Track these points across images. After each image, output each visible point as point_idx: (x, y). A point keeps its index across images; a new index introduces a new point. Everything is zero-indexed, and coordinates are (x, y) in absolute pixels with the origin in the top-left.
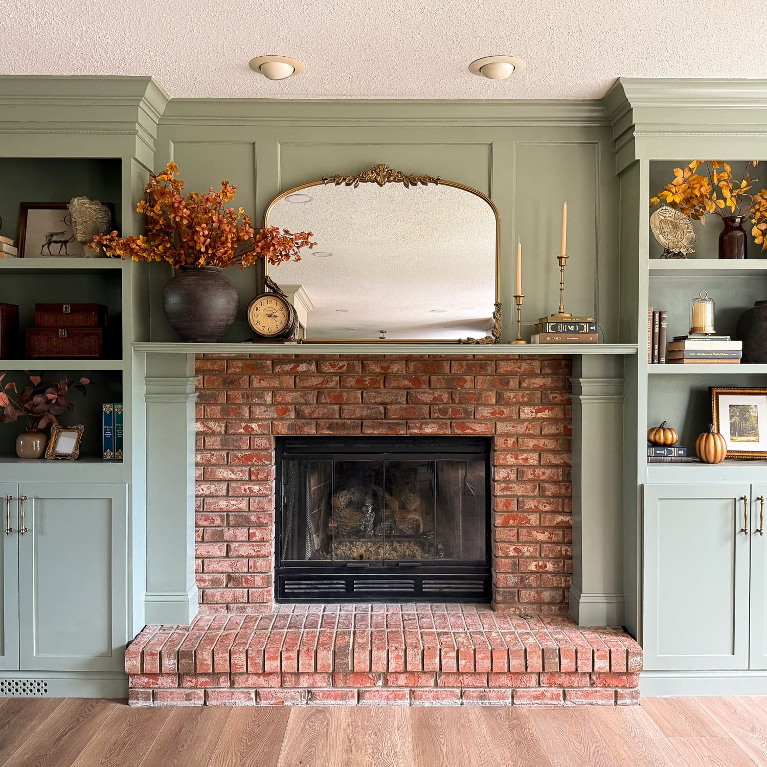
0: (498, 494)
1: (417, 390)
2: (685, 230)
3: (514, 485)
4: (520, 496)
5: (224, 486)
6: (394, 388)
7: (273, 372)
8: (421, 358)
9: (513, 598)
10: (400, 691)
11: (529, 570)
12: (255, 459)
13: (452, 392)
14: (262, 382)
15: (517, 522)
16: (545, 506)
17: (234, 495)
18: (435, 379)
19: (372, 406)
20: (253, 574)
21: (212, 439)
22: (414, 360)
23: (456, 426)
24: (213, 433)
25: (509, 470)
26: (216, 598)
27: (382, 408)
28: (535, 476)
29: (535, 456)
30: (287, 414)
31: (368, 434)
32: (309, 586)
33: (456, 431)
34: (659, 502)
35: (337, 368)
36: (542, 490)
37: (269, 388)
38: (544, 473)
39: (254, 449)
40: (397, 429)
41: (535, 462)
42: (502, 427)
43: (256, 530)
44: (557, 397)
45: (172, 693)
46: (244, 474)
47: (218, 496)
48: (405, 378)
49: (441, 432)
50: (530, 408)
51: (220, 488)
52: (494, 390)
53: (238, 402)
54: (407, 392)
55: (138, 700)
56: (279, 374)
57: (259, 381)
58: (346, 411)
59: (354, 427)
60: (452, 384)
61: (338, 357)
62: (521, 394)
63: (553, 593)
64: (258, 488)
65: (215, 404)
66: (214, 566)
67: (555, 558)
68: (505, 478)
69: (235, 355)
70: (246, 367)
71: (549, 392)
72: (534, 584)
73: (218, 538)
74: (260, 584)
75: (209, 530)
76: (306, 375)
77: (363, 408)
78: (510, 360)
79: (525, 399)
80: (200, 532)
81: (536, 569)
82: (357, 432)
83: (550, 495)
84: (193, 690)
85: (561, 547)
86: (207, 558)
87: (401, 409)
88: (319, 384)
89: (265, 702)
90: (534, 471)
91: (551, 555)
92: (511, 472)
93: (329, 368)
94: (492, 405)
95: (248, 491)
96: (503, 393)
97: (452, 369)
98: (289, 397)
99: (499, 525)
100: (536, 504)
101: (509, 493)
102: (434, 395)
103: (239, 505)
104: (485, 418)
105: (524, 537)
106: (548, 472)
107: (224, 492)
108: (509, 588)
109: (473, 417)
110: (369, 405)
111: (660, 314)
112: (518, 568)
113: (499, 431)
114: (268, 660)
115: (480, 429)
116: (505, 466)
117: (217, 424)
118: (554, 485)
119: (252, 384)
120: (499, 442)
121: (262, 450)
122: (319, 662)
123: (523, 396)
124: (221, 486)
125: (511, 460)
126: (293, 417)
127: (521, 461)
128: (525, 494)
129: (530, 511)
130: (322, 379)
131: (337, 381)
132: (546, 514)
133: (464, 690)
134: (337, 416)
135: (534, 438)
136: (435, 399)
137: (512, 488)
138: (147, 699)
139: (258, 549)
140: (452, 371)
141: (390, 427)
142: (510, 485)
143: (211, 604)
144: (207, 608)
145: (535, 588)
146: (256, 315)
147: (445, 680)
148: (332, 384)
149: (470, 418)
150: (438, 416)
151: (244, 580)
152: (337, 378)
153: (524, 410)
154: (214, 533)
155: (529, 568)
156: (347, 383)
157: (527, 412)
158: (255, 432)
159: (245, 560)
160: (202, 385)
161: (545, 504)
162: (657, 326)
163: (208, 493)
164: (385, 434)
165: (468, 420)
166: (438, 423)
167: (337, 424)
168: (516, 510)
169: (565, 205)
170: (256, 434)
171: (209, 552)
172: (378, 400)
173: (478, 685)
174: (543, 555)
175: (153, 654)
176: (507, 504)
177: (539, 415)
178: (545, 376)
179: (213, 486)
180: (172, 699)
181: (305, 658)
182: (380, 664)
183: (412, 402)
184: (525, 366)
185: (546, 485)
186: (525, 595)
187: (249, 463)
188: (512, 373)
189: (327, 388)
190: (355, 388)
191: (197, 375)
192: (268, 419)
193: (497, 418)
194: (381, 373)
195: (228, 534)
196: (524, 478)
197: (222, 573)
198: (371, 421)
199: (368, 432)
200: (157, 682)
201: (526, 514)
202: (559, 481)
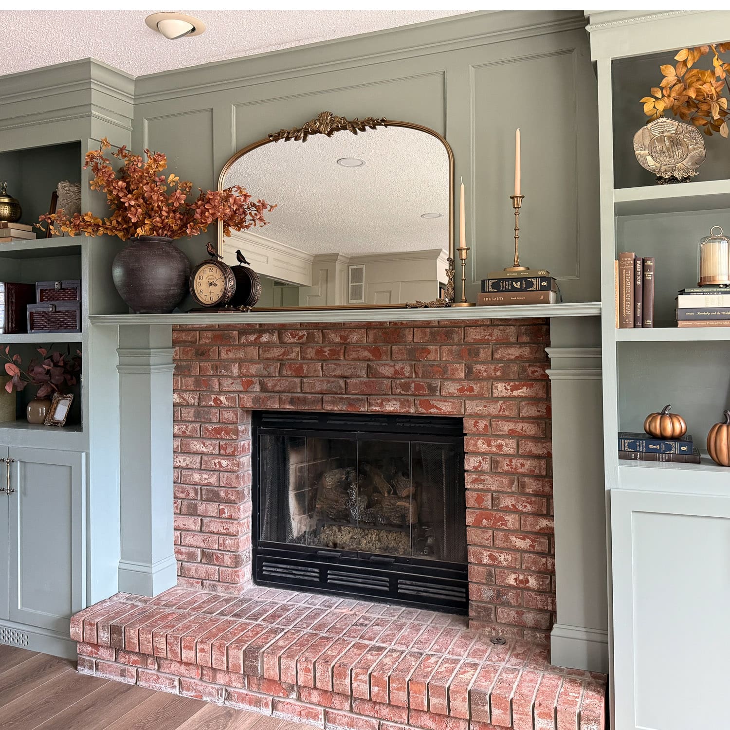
0: (469, 487)
1: (378, 362)
2: (690, 147)
3: (487, 477)
4: (495, 491)
5: (198, 459)
6: (354, 359)
7: (239, 342)
8: (380, 325)
9: (489, 615)
10: (312, 709)
11: (507, 584)
12: (223, 432)
13: (415, 364)
14: (229, 353)
15: (492, 522)
16: (525, 506)
17: (206, 469)
18: (397, 349)
19: (332, 379)
20: (223, 552)
21: (188, 410)
22: (374, 328)
23: (420, 404)
24: (188, 405)
25: (480, 458)
26: (191, 572)
27: (341, 382)
28: (512, 468)
29: (512, 443)
30: (251, 386)
31: (329, 410)
32: (285, 571)
33: (420, 409)
34: (633, 516)
35: (297, 338)
36: (522, 486)
37: (235, 359)
38: (522, 465)
39: (223, 423)
40: (357, 406)
41: (511, 451)
42: (472, 407)
43: (225, 506)
44: (537, 371)
45: (110, 666)
46: (214, 448)
47: (192, 469)
48: (365, 348)
49: (403, 410)
50: (504, 385)
51: (194, 460)
52: (462, 363)
53: (208, 374)
54: (368, 364)
55: (84, 667)
56: (245, 345)
57: (227, 352)
58: (306, 385)
59: (315, 402)
60: (415, 354)
61: (299, 326)
62: (493, 367)
63: (538, 617)
64: (226, 463)
65: (190, 376)
66: (189, 540)
67: (539, 572)
68: (476, 468)
69: (205, 325)
70: (215, 338)
71: (527, 364)
72: (513, 602)
73: (192, 511)
74: (229, 563)
75: (185, 502)
76: (268, 346)
77: (322, 381)
78: (480, 326)
79: (498, 373)
80: (178, 503)
81: (515, 584)
82: (317, 408)
83: (531, 492)
84: (127, 667)
85: (547, 560)
86: (185, 530)
87: (361, 383)
88: (280, 356)
89: (187, 692)
90: (511, 461)
91: (534, 568)
92: (483, 461)
93: (290, 338)
94: (461, 380)
95: (218, 466)
96: (472, 366)
97: (415, 337)
98: (253, 369)
99: (471, 524)
100: (514, 502)
101: (481, 486)
102: (395, 368)
103: (210, 480)
104: (451, 396)
105: (500, 542)
106: (528, 464)
107: (198, 465)
108: (484, 602)
109: (438, 394)
110: (330, 379)
111: (644, 261)
112: (494, 579)
113: (468, 412)
114: (184, 649)
115: (446, 408)
116: (476, 454)
117: (191, 396)
118: (536, 480)
119: (220, 355)
120: (468, 425)
121: (230, 424)
122: (230, 660)
123: (495, 370)
124: (195, 459)
125: (482, 446)
126: (258, 390)
127: (494, 449)
128: (500, 489)
129: (507, 510)
130: (283, 350)
131: (298, 352)
132: (527, 515)
133: (381, 722)
134: (299, 390)
135: (510, 421)
136: (396, 372)
137: (484, 481)
138: (91, 668)
139: (227, 527)
140: (415, 341)
141: (350, 403)
142: (482, 477)
143: (187, 577)
144: (184, 582)
145: (514, 607)
146: (199, 284)
147: (361, 707)
148: (293, 355)
149: (435, 395)
150: (400, 392)
151: (214, 557)
152: (298, 349)
153: (497, 387)
154: (189, 506)
155: (507, 581)
156: (307, 354)
157: (501, 389)
158: (223, 405)
159: (216, 537)
160: (178, 356)
161: (525, 504)
162: (639, 278)
163: (184, 464)
164: (345, 411)
165: (434, 398)
166: (400, 400)
167: (298, 398)
168: (490, 508)
169: (518, 132)
170: (224, 407)
171: (185, 525)
172: (338, 373)
173: (396, 720)
174: (524, 567)
175: (91, 625)
176: (479, 499)
177: (516, 393)
178: (521, 345)
179: (189, 459)
180: (110, 672)
181: (217, 653)
182: (289, 674)
183: (372, 375)
184: (497, 333)
185: (526, 479)
186: (503, 615)
187: (219, 436)
188: (483, 342)
189: (287, 359)
190: (315, 360)
191: (174, 346)
192: (235, 391)
193: (466, 394)
194: (341, 343)
195: (201, 508)
196: (499, 469)
197: (197, 547)
198: (330, 395)
199: (329, 408)
200: (99, 653)
201: (501, 514)
202: (542, 476)
